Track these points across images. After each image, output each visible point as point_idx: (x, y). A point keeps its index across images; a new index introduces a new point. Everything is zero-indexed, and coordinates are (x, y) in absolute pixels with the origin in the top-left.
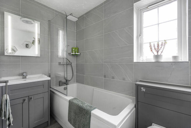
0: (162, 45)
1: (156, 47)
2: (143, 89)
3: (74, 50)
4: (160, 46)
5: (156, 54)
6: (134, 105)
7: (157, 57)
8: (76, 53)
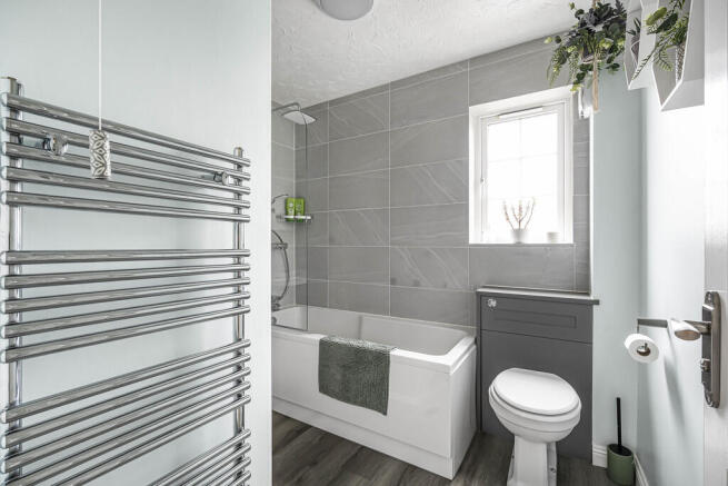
0: (528, 208)
1: (517, 212)
2: (493, 303)
3: (291, 205)
4: (524, 210)
5: (516, 227)
6: (472, 340)
7: (518, 233)
8: (300, 217)
